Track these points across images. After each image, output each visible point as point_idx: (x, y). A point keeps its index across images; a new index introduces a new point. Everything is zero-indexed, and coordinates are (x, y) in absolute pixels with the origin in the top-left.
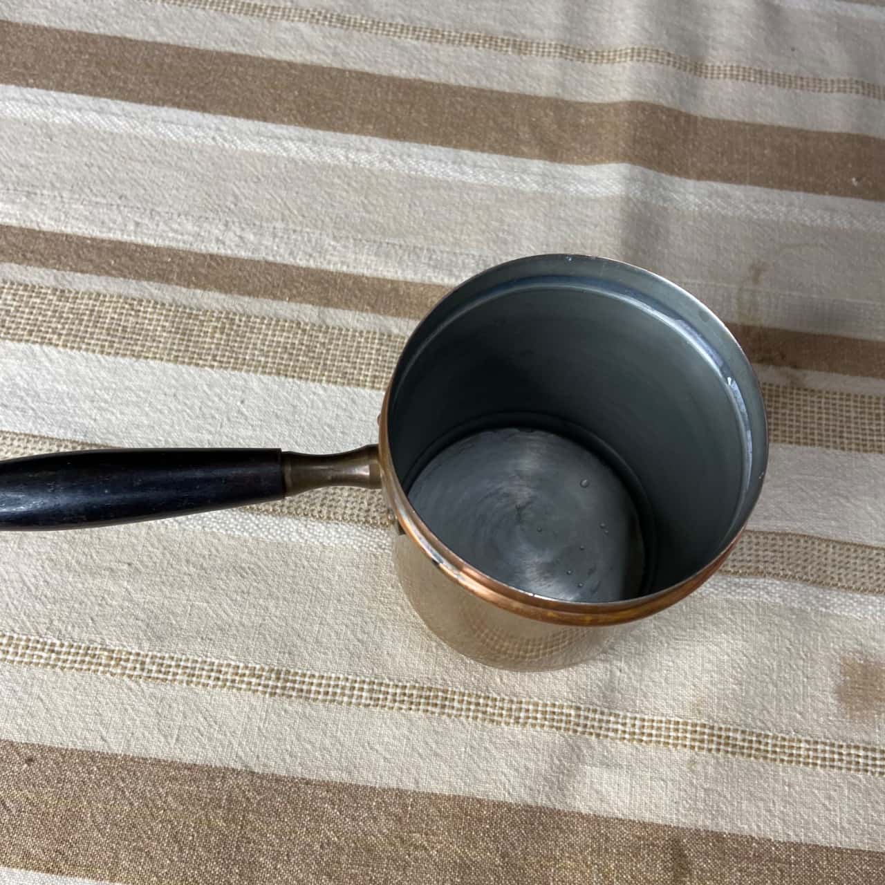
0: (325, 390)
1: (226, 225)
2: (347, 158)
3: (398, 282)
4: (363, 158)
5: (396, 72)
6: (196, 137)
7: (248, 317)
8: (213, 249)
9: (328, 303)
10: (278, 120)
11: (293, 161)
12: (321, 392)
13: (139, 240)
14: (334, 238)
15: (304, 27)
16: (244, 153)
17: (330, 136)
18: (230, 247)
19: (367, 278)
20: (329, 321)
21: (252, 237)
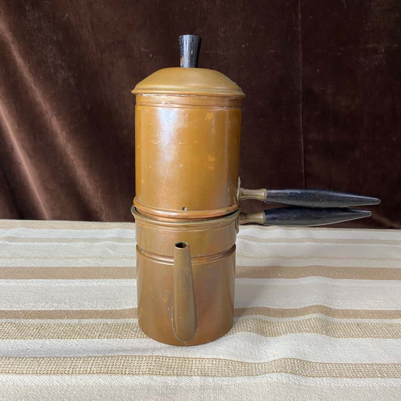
0: (78, 341)
1: (47, 302)
2: (97, 284)
3: (112, 310)
4: (103, 284)
5: (118, 266)
6: (41, 285)
7: (49, 325)
8: (40, 309)
9: (83, 318)
10: (73, 278)
11: (77, 286)
12: (76, 342)
13: (11, 309)
14: (89, 302)
15: (87, 260)
16: (58, 286)
17: (92, 280)
18: (47, 308)
19: (100, 310)
20: (82, 323)
21: (56, 305)
